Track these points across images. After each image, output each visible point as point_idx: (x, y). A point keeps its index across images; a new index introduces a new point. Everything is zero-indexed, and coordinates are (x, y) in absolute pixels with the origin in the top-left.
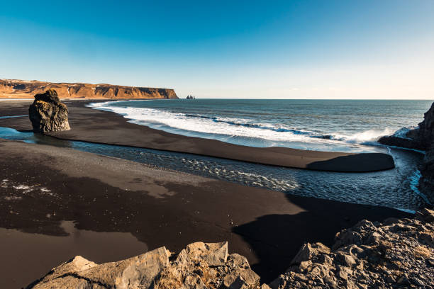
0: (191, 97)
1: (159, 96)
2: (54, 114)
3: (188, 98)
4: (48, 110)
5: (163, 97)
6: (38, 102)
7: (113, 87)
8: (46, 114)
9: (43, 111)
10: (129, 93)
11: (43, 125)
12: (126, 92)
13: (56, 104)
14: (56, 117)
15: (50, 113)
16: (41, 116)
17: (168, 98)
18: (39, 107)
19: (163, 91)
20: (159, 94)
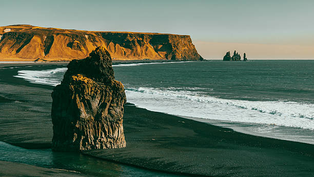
0: (237, 56)
1: (152, 54)
2: (103, 106)
3: (227, 57)
4: (93, 97)
5: (162, 55)
6: (74, 77)
7: (39, 32)
8: (88, 106)
9: (83, 100)
10: (79, 48)
11: (81, 132)
12: (70, 45)
13: (107, 82)
14: (105, 114)
15: (95, 104)
16: (79, 112)
17: (174, 58)
18: (77, 91)
19: (162, 41)
20: (151, 48)
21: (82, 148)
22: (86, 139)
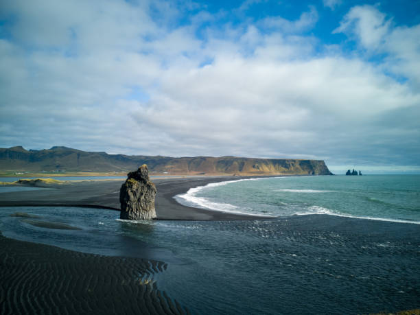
1: (301, 172)
2: (141, 194)
4: (137, 190)
6: (129, 180)
9: (132, 191)
12: (253, 166)
15: (138, 194)
17: (313, 174)
18: (129, 187)
21: (130, 215)
22: (132, 211)
